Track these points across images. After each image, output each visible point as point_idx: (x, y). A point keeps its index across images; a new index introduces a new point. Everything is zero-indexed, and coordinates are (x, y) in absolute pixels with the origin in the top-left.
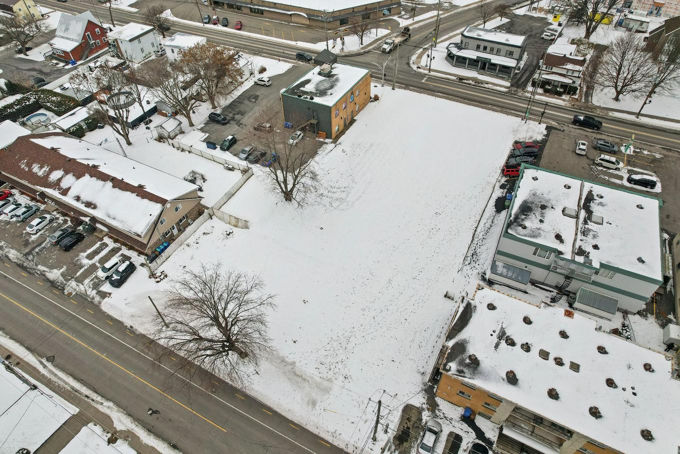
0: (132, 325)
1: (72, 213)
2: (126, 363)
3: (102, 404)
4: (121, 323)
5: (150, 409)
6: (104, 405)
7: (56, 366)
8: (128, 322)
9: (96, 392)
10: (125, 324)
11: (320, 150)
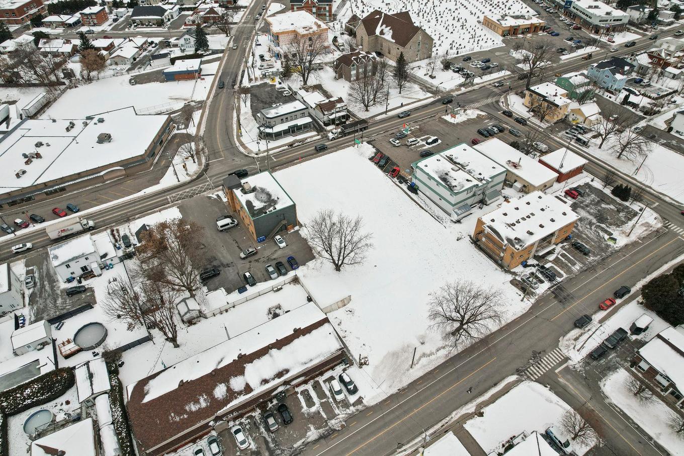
0: (398, 388)
1: (261, 400)
2: (427, 399)
3: (452, 418)
4: (392, 396)
5: (468, 392)
6: (453, 416)
7: (408, 442)
8: (394, 390)
9: (441, 420)
10: (394, 393)
11: (302, 236)
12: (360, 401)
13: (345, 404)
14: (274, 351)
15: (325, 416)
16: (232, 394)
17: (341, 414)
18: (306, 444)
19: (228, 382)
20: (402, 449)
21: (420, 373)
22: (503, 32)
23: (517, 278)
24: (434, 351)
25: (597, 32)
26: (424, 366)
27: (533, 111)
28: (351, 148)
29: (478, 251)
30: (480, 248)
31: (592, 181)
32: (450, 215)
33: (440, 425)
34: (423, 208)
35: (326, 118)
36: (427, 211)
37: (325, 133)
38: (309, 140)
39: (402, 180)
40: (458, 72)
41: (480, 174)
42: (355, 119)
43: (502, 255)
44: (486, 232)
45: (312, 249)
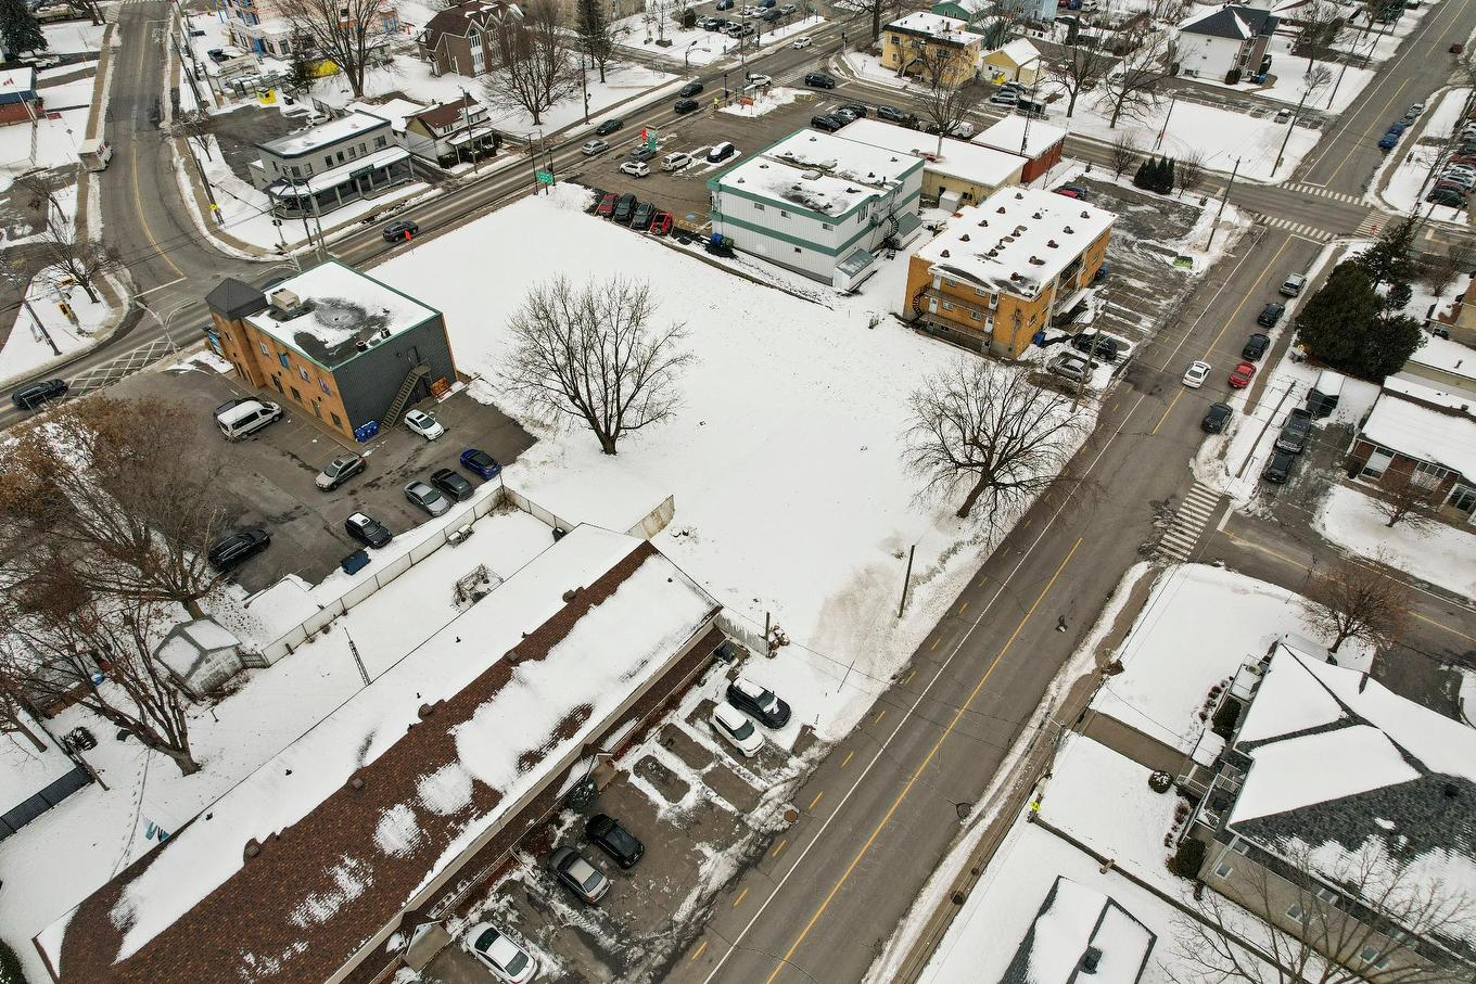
0: (892, 674)
1: (532, 822)
2: (973, 676)
3: (1054, 699)
4: (883, 699)
5: (1058, 629)
6: (1055, 694)
7: (980, 795)
8: (883, 683)
9: (1031, 714)
10: (887, 687)
11: (481, 401)
12: (806, 737)
13: (773, 758)
14: (527, 668)
15: (730, 808)
16: (436, 829)
17: (773, 787)
18: (707, 902)
19: (413, 793)
20: (974, 815)
21: (929, 623)
23: (1038, 371)
24: (935, 563)
26: (930, 603)
27: (907, 74)
28: (531, 197)
29: (926, 339)
30: (931, 331)
31: (1088, 170)
32: (828, 282)
33: (1034, 723)
34: (761, 283)
35: (442, 149)
36: (772, 287)
37: (451, 180)
38: (413, 201)
39: (686, 236)
40: (716, 29)
41: (871, 175)
42: (516, 144)
43: (988, 328)
44: (937, 285)
45: (521, 423)
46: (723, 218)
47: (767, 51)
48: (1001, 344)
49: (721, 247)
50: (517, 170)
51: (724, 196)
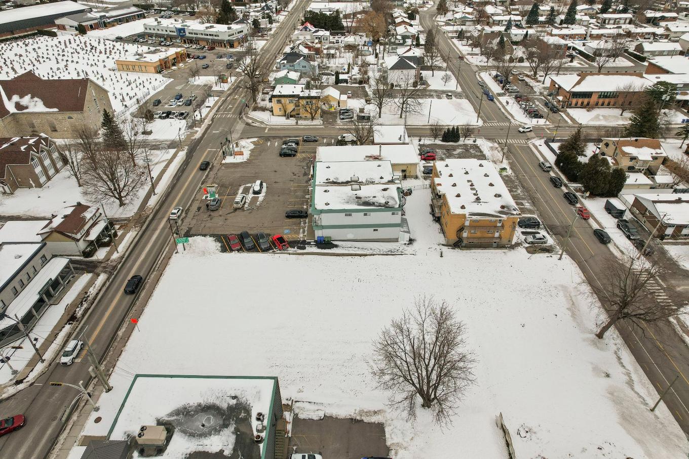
11: (315, 418)
22: (155, 68)
23: (525, 245)
24: (623, 370)
25: (232, 46)
27: (291, 116)
28: (175, 257)
29: (468, 251)
30: (471, 246)
31: (420, 141)
32: (396, 240)
36: (374, 255)
37: (103, 265)
38: (92, 291)
39: (302, 245)
40: (167, 117)
41: (382, 178)
42: (126, 224)
43: (497, 235)
44: (467, 223)
45: (358, 418)
46: (323, 227)
47: (207, 122)
48: (504, 241)
49: (325, 244)
50: (143, 240)
51: (323, 216)
